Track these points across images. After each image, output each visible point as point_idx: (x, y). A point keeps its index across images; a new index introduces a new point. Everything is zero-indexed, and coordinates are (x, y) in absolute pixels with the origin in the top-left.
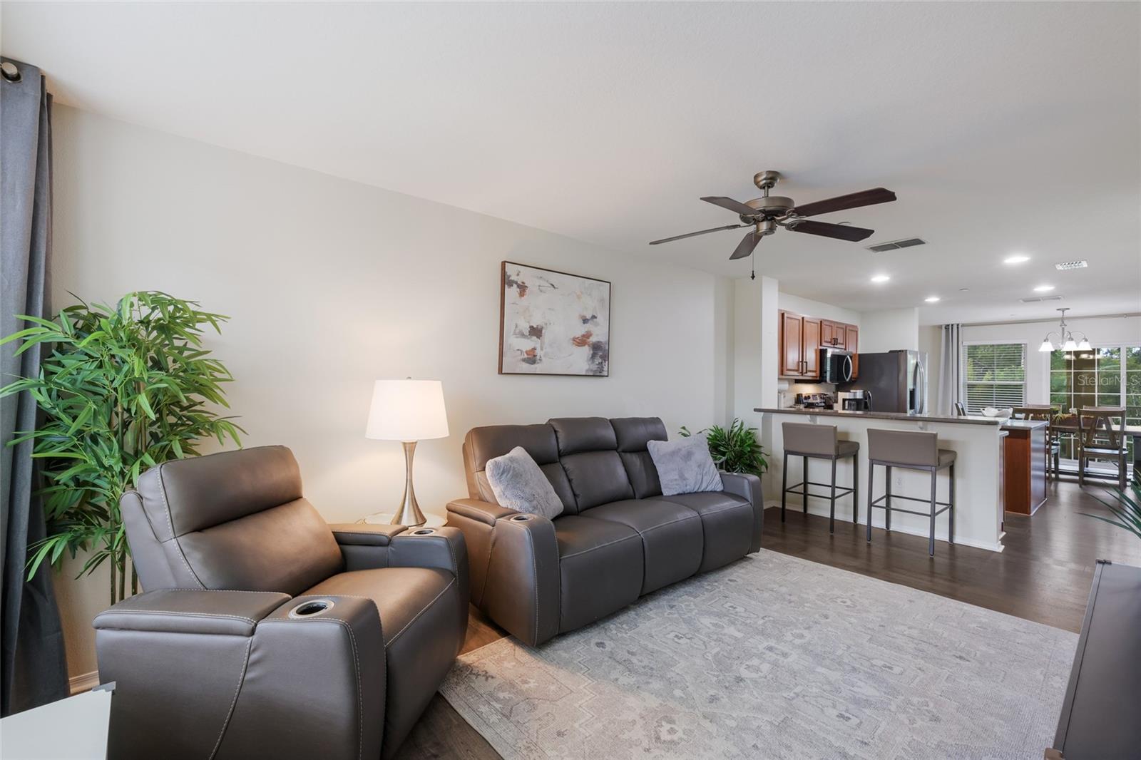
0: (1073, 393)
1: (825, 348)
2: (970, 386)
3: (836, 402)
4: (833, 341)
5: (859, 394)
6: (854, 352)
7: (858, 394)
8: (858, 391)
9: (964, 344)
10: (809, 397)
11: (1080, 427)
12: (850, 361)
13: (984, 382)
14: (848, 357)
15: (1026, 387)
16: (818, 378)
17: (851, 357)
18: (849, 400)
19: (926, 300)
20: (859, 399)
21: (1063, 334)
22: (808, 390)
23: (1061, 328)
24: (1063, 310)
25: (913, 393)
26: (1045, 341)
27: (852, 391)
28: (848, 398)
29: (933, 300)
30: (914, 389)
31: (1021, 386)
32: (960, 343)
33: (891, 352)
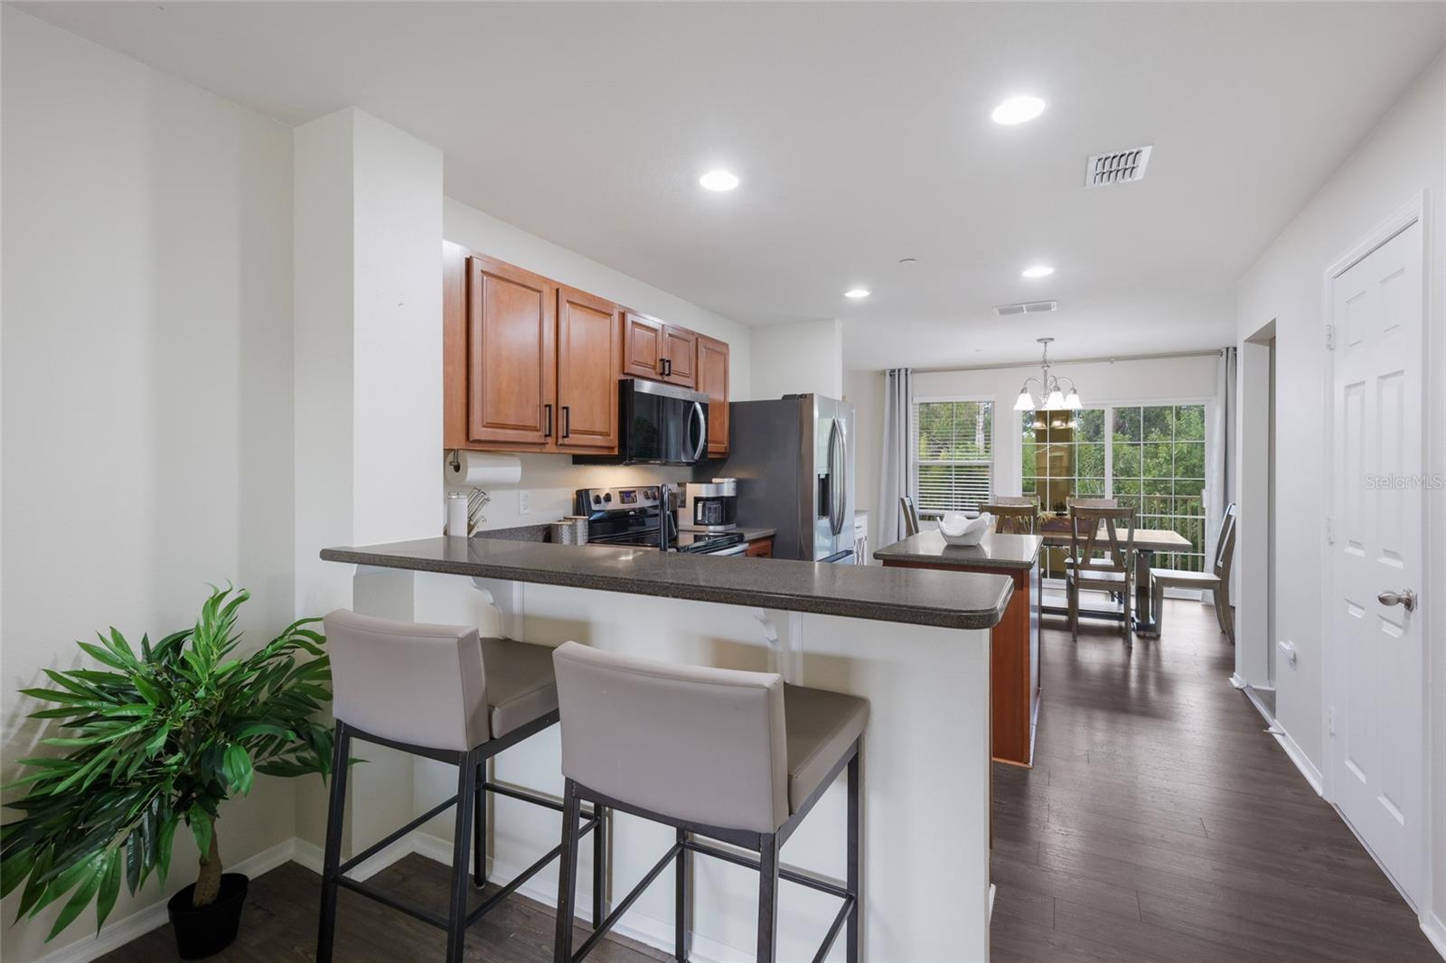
0: (1048, 478)
1: (629, 378)
2: (924, 469)
3: (683, 505)
4: (659, 365)
5: (727, 487)
6: (719, 397)
7: (725, 486)
8: (726, 480)
9: (915, 401)
10: (608, 498)
11: (1074, 536)
12: (702, 417)
13: (940, 461)
14: (698, 407)
15: (993, 468)
16: (616, 452)
17: (705, 407)
18: (708, 499)
19: (847, 295)
20: (728, 498)
21: (1046, 381)
22: (612, 481)
23: (1042, 371)
24: (1045, 341)
25: (825, 483)
26: (1022, 392)
27: (714, 480)
28: (704, 495)
29: (858, 293)
30: (827, 475)
31: (987, 467)
32: (909, 399)
33: (785, 397)
